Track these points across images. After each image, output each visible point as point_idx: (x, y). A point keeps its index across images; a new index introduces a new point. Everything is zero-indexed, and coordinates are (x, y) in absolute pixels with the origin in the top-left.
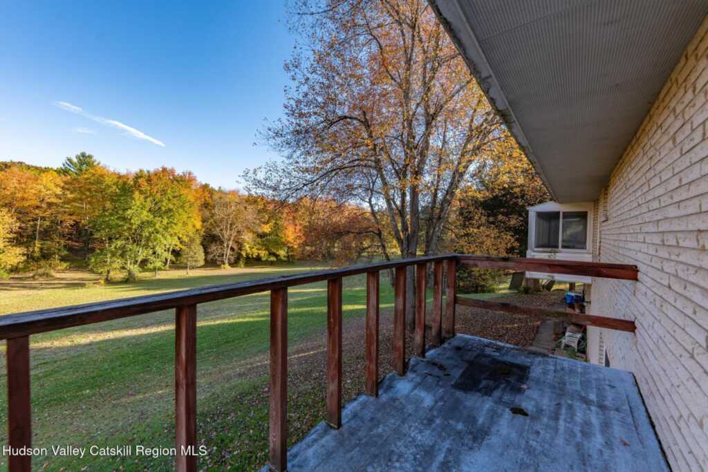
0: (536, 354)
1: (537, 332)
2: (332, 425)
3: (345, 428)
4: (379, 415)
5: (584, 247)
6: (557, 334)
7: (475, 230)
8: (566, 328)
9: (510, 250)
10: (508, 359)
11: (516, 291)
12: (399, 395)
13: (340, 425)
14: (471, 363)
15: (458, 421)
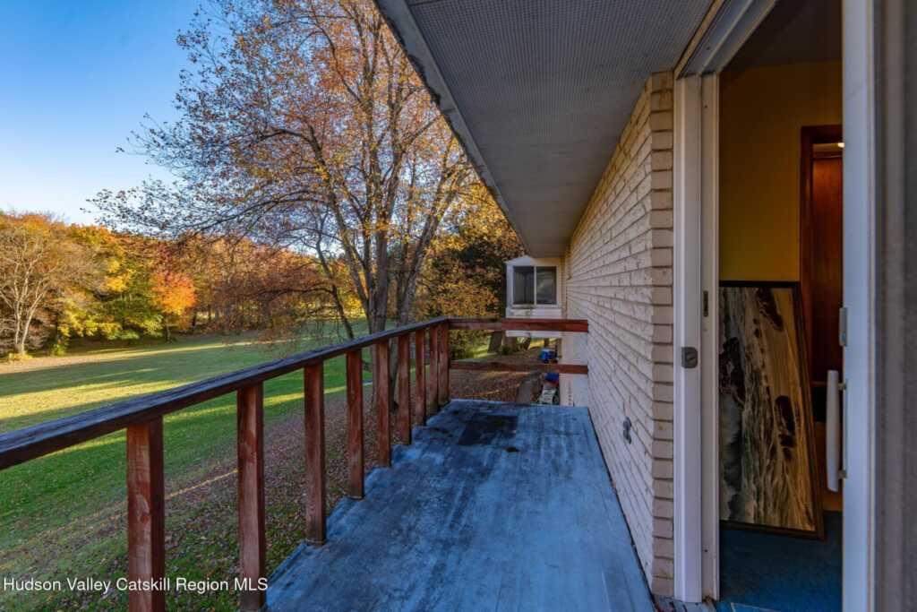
0: (521, 405)
1: (517, 395)
2: (355, 497)
3: (368, 496)
4: (398, 480)
5: (554, 303)
6: (534, 394)
7: (454, 286)
8: (542, 386)
9: (490, 308)
10: (499, 413)
11: (495, 353)
12: (411, 461)
13: (363, 495)
14: (469, 423)
15: (468, 467)
